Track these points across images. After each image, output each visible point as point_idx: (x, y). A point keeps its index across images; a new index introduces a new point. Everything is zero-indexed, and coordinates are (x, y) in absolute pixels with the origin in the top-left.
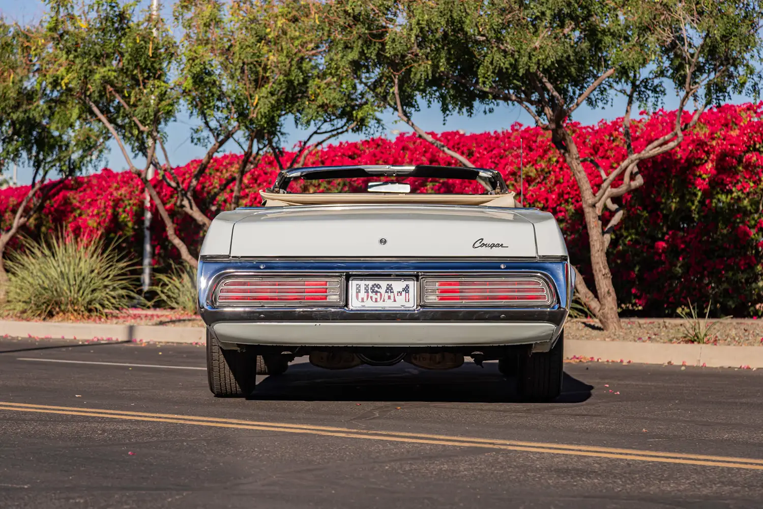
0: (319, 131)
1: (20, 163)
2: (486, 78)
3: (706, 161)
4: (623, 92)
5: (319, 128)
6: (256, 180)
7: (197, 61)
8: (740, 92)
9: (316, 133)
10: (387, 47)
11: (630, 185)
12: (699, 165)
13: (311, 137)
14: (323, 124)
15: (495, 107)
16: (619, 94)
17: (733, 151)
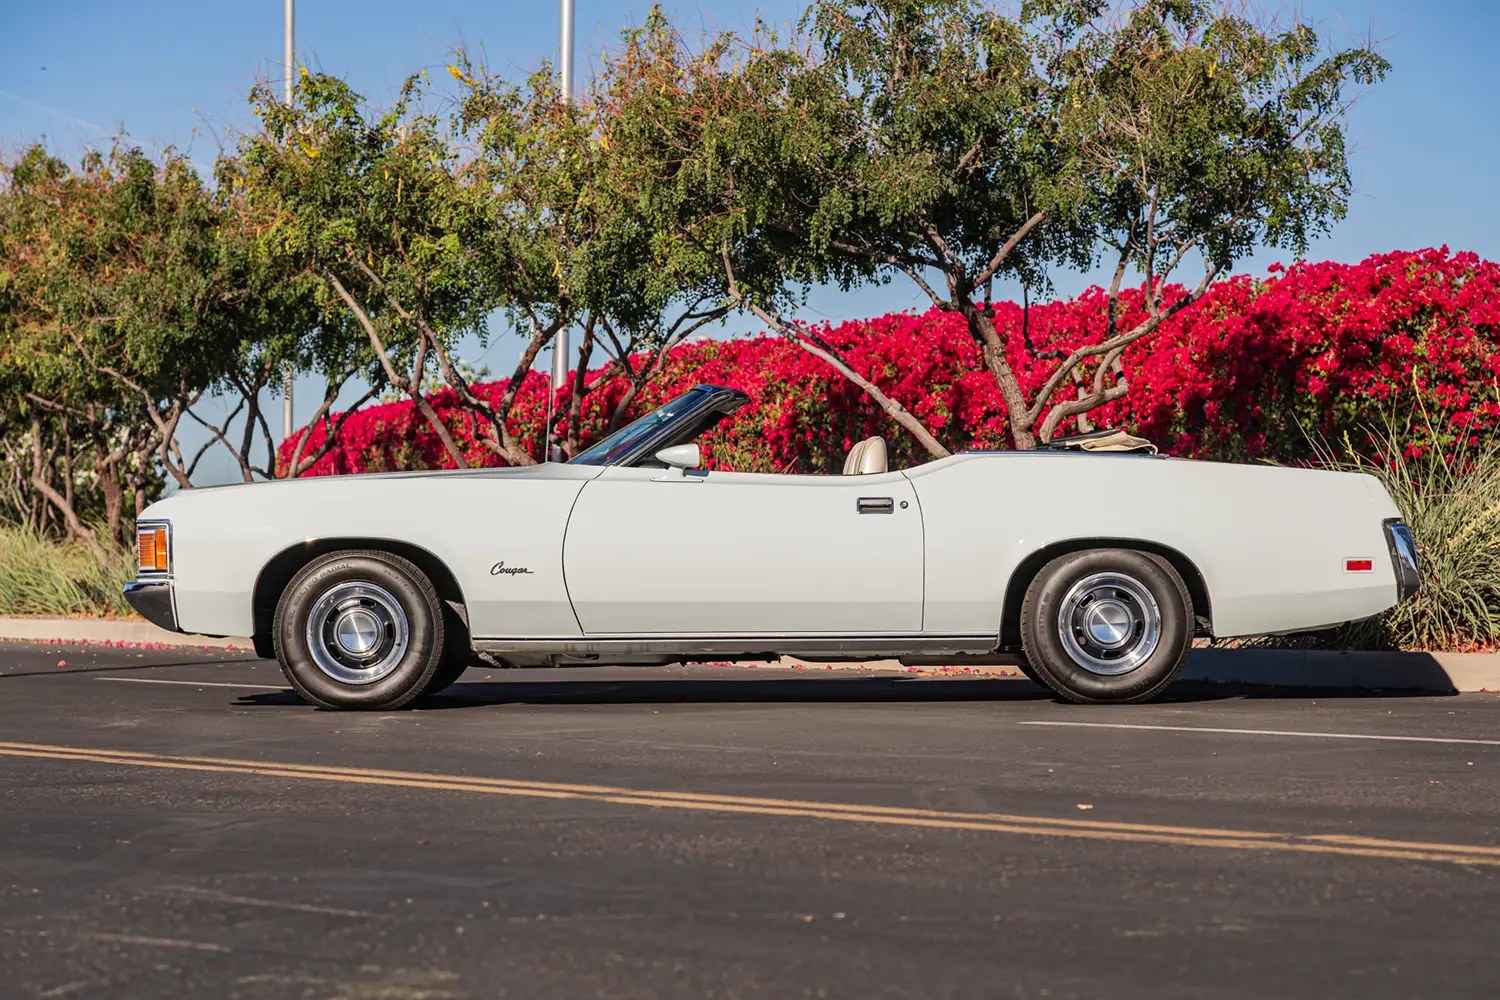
0: (692, 313)
2: (822, 234)
3: (1327, 350)
4: (1114, 242)
5: (692, 309)
7: (462, 209)
8: (1274, 243)
9: (687, 315)
11: (1103, 396)
12: (1316, 355)
14: (699, 301)
15: (892, 274)
16: (1109, 246)
17: (1364, 332)
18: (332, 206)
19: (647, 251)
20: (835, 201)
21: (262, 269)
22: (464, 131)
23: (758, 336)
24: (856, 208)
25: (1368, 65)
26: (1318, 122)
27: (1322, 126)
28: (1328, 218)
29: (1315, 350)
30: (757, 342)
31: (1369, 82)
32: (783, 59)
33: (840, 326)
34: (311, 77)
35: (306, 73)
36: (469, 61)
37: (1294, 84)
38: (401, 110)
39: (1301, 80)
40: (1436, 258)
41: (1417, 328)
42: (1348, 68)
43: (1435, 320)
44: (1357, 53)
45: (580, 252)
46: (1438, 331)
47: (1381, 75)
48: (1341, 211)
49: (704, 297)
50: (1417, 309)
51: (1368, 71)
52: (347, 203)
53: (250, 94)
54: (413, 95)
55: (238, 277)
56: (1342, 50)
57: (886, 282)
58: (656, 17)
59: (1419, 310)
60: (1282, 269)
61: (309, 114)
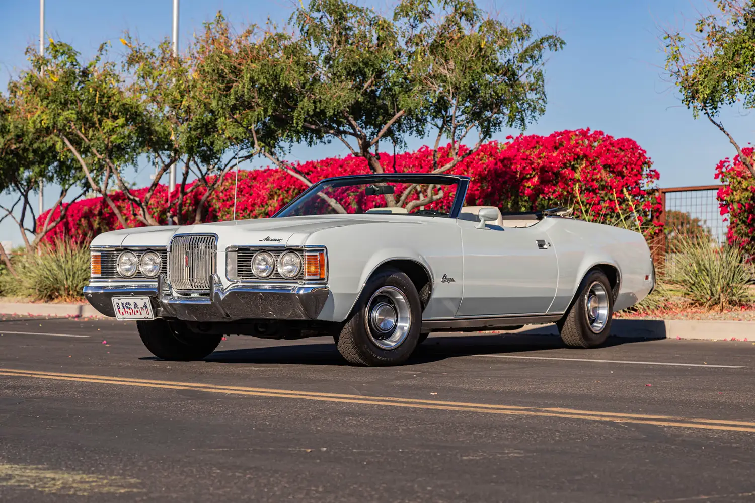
2: (299, 120)
3: (534, 176)
4: (436, 125)
6: (241, 192)
8: (511, 125)
11: (432, 198)
14: (239, 151)
15: (332, 139)
16: (434, 127)
17: (552, 168)
18: (65, 104)
19: (215, 127)
20: (306, 104)
21: (31, 134)
22: (128, 70)
23: (266, 168)
24: (316, 107)
25: (555, 42)
26: (532, 69)
27: (533, 72)
28: (537, 114)
29: (528, 176)
30: (265, 171)
31: (556, 50)
32: (281, 37)
33: (305, 163)
34: (55, 43)
35: (52, 41)
36: (130, 36)
37: (521, 51)
38: (98, 59)
39: (524, 49)
40: (584, 133)
41: (576, 166)
42: (546, 44)
43: (584, 162)
44: (551, 37)
45: (183, 127)
46: (586, 167)
47: (561, 47)
48: (542, 111)
49: (242, 149)
50: (576, 157)
51: (555, 45)
52: (72, 103)
53: (25, 50)
54: (104, 52)
55: (19, 138)
56: (543, 35)
58: (220, 16)
59: (577, 158)
60: (513, 138)
61: (53, 61)
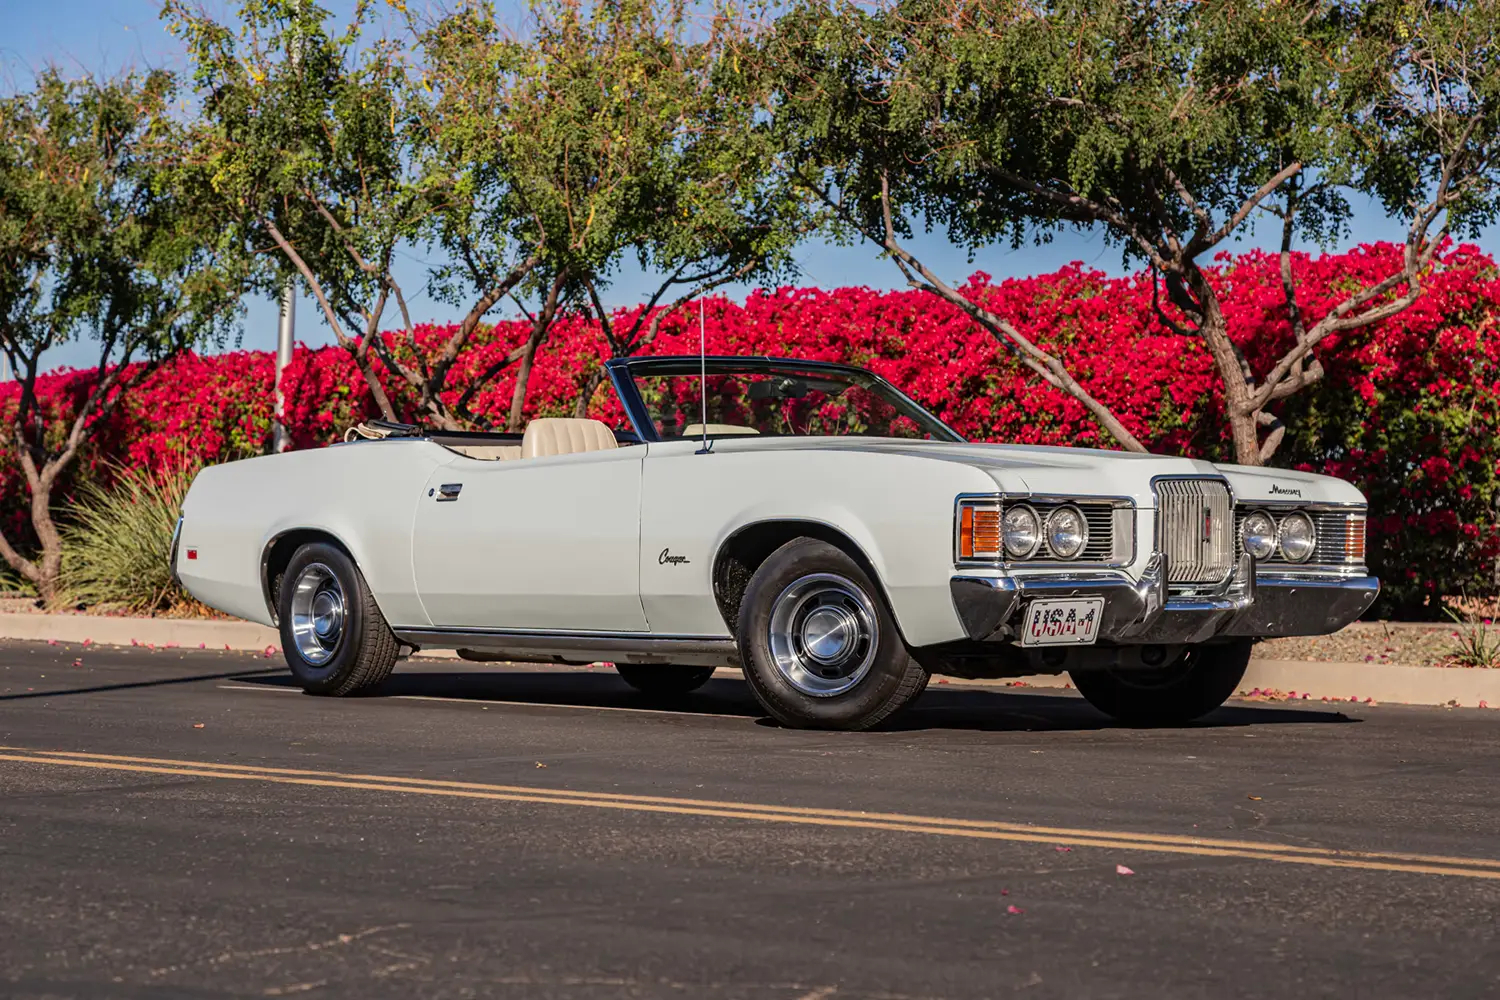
0: (678, 277)
1: (71, 334)
5: (679, 272)
9: (673, 280)
10: (892, 114)
11: (1302, 378)
13: (664, 287)
38: (353, 32)
57: (1046, 240)
